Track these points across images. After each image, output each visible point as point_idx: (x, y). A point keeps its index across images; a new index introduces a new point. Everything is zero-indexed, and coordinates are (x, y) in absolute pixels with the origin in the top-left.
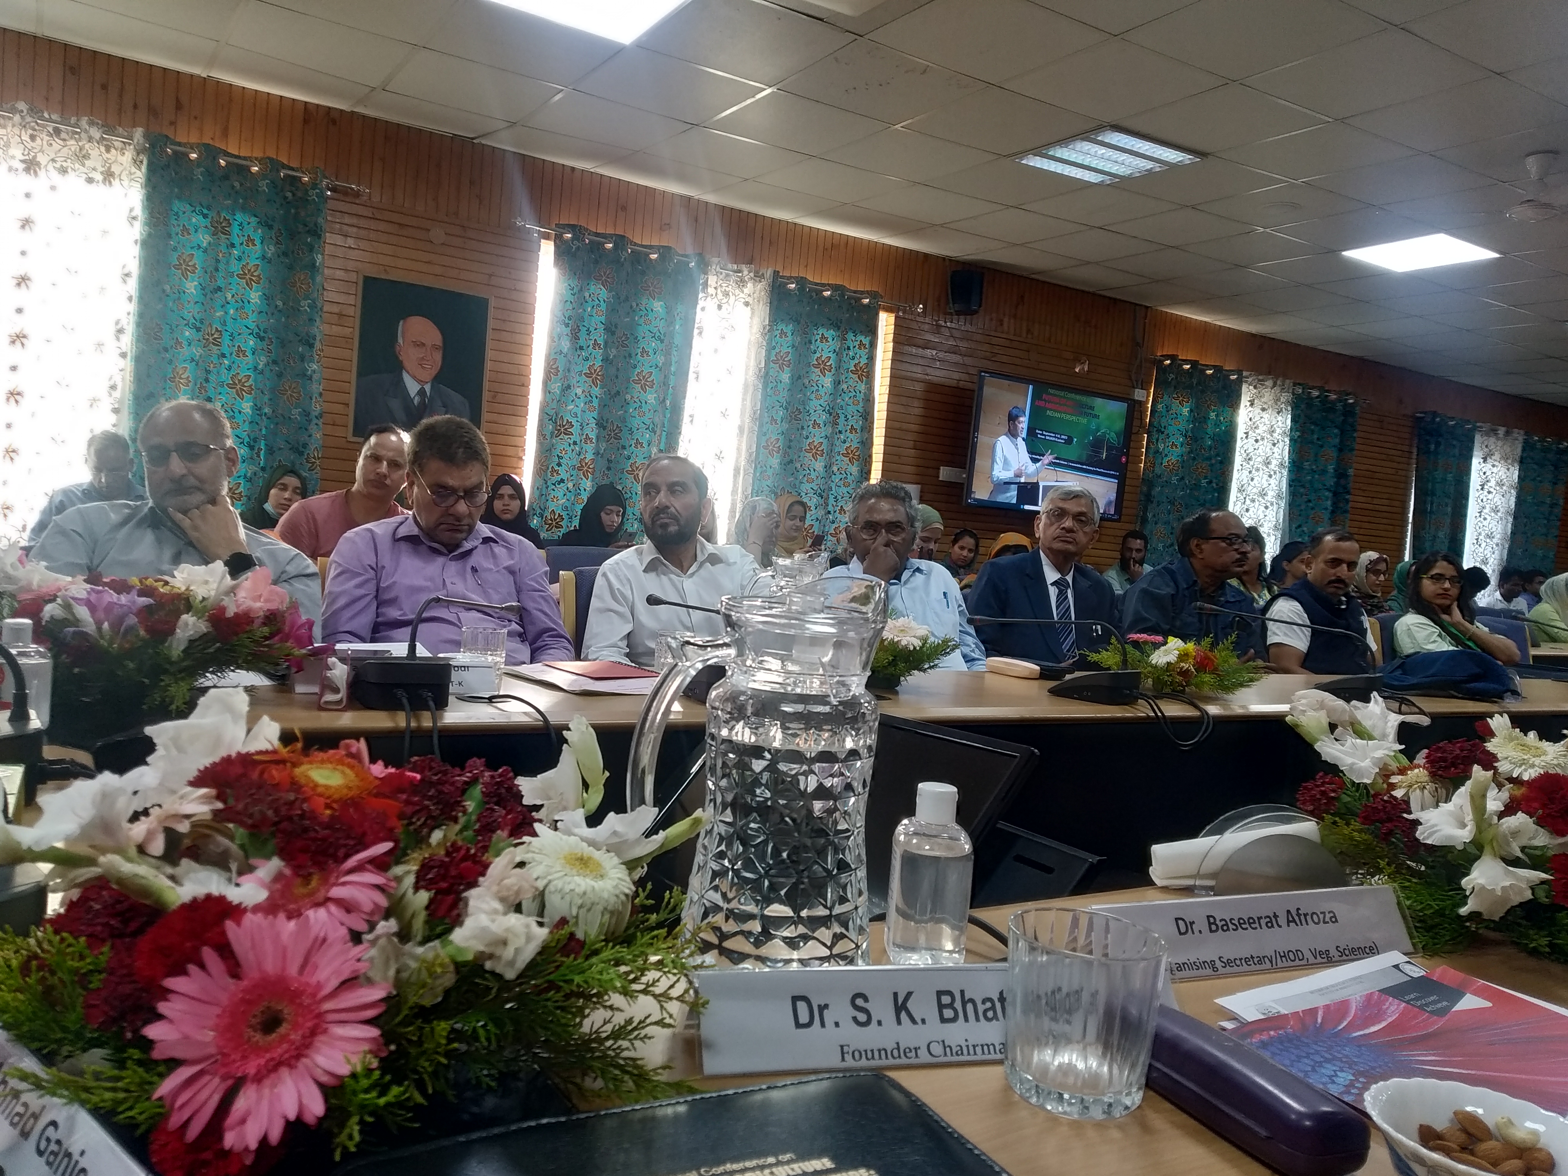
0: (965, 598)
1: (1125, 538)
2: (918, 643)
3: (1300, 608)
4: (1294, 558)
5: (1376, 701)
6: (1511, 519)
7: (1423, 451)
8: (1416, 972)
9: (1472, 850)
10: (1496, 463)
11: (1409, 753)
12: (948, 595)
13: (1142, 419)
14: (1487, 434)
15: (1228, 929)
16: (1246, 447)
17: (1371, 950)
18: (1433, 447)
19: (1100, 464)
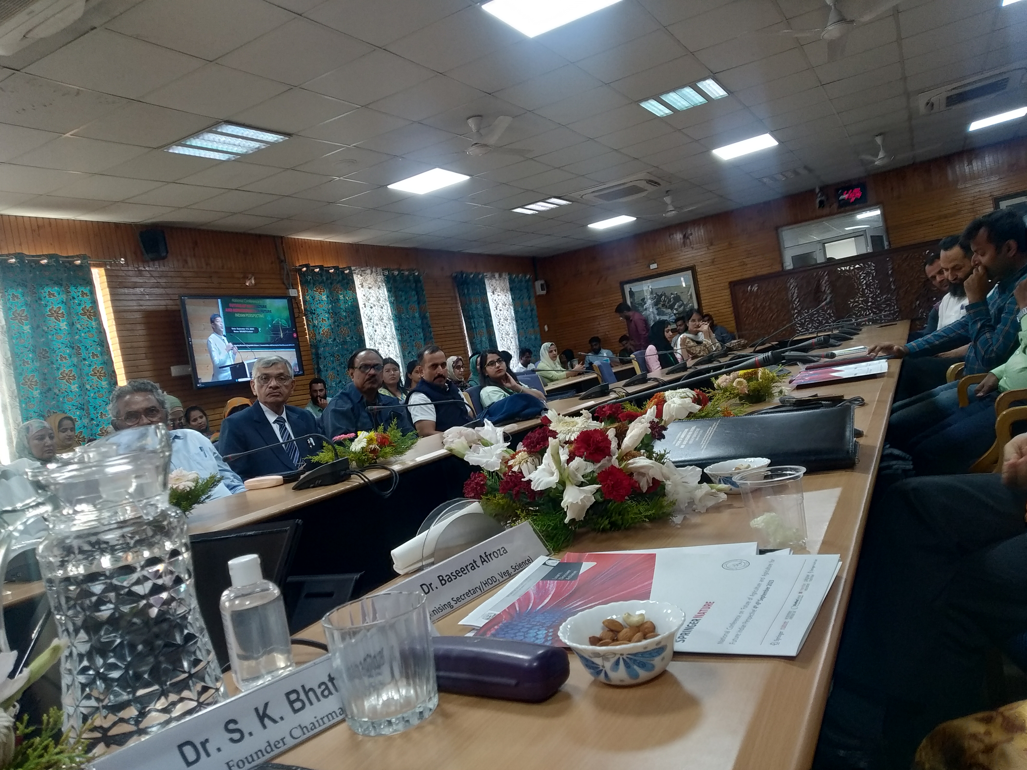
0: (217, 448)
1: (310, 384)
2: (192, 485)
3: (425, 396)
4: (412, 371)
5: (488, 424)
6: (514, 322)
7: (462, 295)
8: (554, 562)
9: (561, 488)
10: (499, 294)
11: (513, 447)
12: (204, 448)
13: (299, 308)
14: (491, 279)
15: (452, 580)
16: (366, 313)
17: (529, 561)
18: (466, 291)
19: (281, 341)
